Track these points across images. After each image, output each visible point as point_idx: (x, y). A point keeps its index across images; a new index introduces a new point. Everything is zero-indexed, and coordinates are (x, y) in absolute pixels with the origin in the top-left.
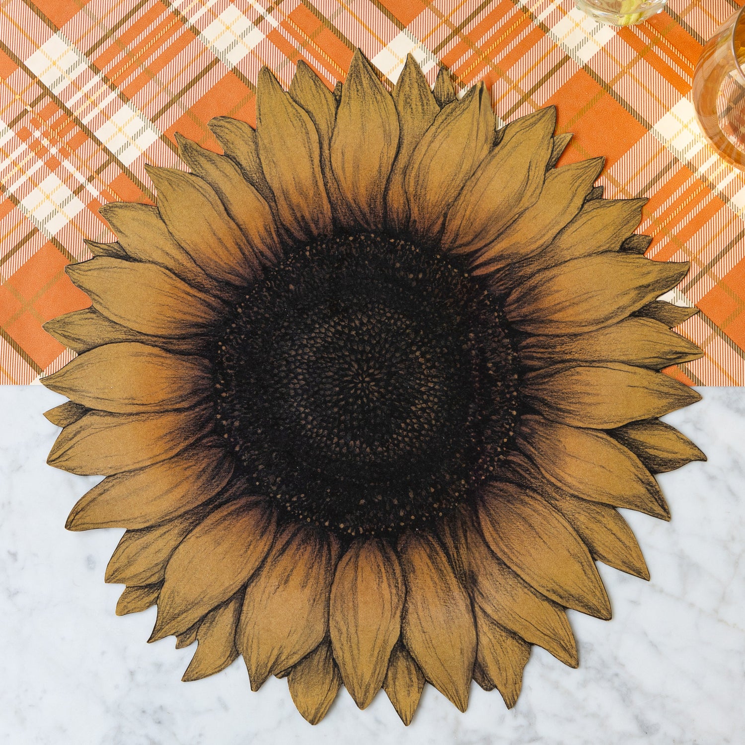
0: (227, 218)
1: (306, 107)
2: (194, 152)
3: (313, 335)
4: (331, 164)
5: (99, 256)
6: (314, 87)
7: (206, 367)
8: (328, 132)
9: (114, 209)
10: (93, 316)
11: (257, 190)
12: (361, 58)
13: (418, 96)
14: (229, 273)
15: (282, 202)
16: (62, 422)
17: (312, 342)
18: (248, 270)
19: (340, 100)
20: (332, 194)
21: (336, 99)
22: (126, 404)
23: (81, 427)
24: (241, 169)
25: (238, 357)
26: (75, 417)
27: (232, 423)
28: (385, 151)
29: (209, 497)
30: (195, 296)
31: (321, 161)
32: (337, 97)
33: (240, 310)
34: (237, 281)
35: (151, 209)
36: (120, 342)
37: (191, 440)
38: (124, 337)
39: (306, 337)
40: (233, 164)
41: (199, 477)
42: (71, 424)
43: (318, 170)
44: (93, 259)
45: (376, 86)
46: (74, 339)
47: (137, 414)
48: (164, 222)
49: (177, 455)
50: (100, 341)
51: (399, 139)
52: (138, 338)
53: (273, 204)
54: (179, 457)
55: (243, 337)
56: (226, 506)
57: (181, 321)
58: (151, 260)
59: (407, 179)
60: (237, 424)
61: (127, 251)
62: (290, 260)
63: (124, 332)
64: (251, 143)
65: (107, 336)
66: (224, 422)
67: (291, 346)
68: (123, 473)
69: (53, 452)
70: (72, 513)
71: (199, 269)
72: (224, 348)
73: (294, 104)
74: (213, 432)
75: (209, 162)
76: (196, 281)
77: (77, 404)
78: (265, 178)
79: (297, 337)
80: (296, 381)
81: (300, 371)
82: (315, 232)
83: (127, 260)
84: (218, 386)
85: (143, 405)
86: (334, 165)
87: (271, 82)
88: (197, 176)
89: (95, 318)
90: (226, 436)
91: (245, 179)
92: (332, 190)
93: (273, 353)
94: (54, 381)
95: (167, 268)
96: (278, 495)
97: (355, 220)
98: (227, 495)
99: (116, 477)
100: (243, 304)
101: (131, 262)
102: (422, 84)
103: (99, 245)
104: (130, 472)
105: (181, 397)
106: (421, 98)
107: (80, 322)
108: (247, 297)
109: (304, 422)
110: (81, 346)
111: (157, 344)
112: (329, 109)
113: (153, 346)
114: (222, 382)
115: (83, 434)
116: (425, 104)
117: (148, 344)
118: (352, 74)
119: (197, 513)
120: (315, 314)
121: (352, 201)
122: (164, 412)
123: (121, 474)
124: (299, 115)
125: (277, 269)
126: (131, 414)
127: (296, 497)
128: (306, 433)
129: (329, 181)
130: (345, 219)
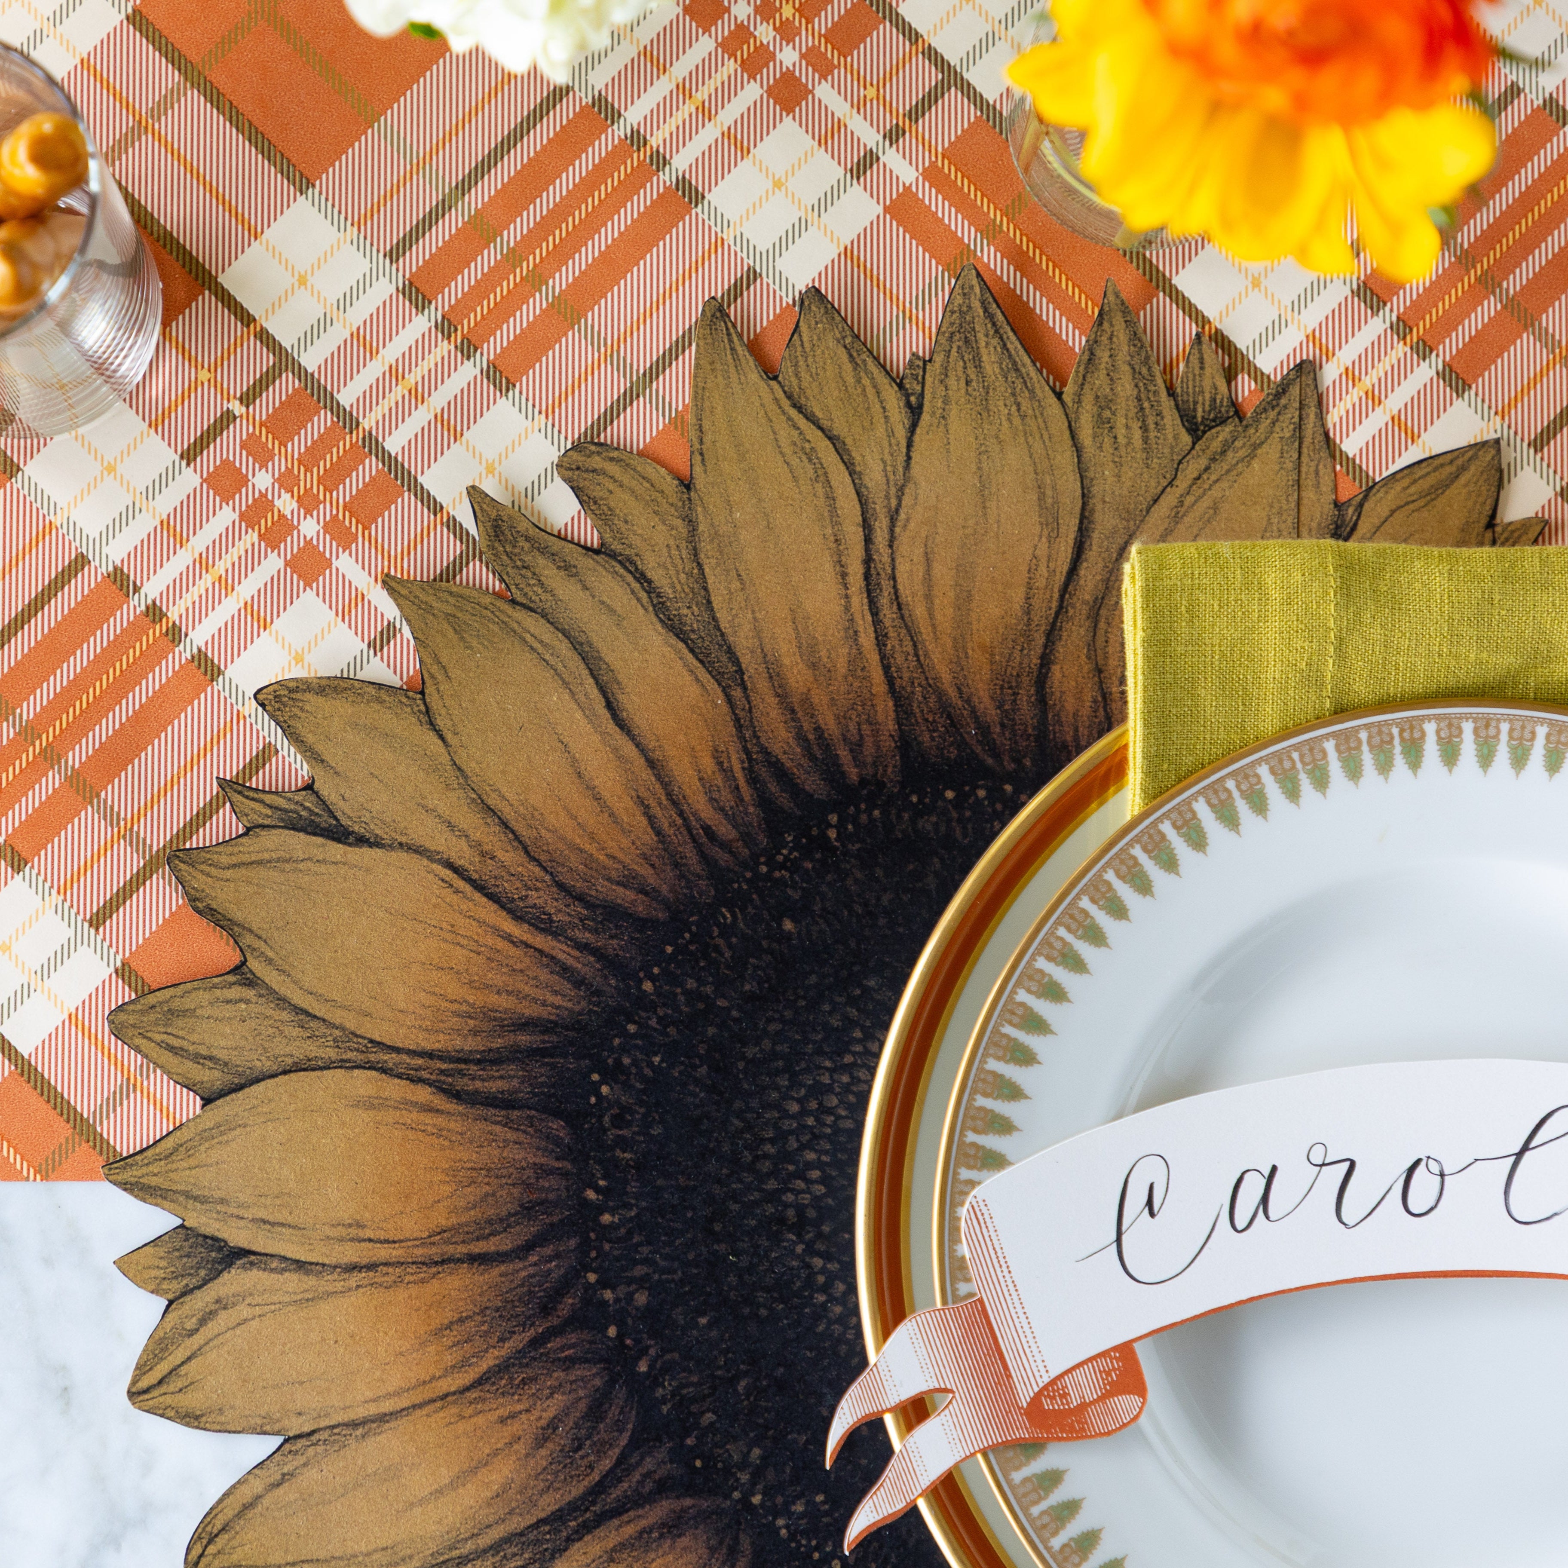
0: (611, 727)
1: (825, 423)
2: (522, 543)
3: (848, 1059)
4: (895, 587)
5: (263, 827)
6: (848, 367)
7: (557, 1141)
8: (887, 497)
9: (298, 696)
10: (250, 993)
11: (692, 651)
12: (977, 290)
13: (1133, 403)
14: (618, 883)
15: (761, 685)
16: (165, 1286)
17: (845, 1079)
18: (670, 873)
19: (921, 406)
20: (899, 670)
21: (908, 404)
22: (341, 1240)
23: (218, 1301)
24: (648, 593)
25: (645, 1116)
26: (203, 1273)
27: (630, 1296)
28: (1043, 549)
29: (568, 1498)
30: (528, 946)
31: (867, 576)
32: (913, 399)
33: (648, 986)
34: (641, 906)
35: (404, 700)
36: (321, 1069)
37: (519, 1341)
38: (332, 1054)
39: (828, 1064)
40: (629, 578)
41: (541, 1440)
42: (191, 1291)
43: (859, 602)
44: (245, 834)
45: (1017, 370)
46: (197, 1058)
47: (371, 1267)
48: (442, 737)
49: (479, 1383)
50: (268, 1066)
51: (1081, 522)
52: (372, 1057)
53: (737, 693)
54: (487, 1387)
55: (657, 1059)
56: (616, 1522)
57: (487, 1014)
58: (404, 839)
59: (1100, 633)
60: (641, 1299)
61: (338, 814)
62: (785, 852)
63: (335, 1040)
64: (679, 522)
65: (288, 1050)
66: (608, 1295)
67: (790, 1088)
68: (333, 1427)
69: (142, 1369)
70: (196, 1538)
71: (537, 870)
72: (605, 1090)
73: (793, 413)
74: (573, 1322)
75: (562, 573)
76: (530, 902)
77: (206, 1237)
78: (714, 619)
79: (803, 1065)
80: (800, 1184)
81: (811, 1156)
82: (853, 773)
83: (339, 841)
84: (591, 1194)
85: (387, 1241)
86: (905, 592)
87: (733, 349)
88: (532, 610)
89: (254, 999)
90: (612, 1331)
91: (661, 621)
92: (900, 659)
93: (738, 1104)
94: (145, 1170)
95: (449, 865)
96: (753, 1495)
97: (962, 745)
98: (616, 1493)
99: (314, 1438)
100: (656, 970)
101: (350, 845)
102: (1144, 371)
103: (261, 796)
104: (354, 1424)
105: (490, 1222)
106: (1142, 409)
107: (216, 1012)
108: (669, 949)
109: (821, 1298)
110: (212, 1077)
111: (424, 1074)
112: (891, 434)
113: (412, 1081)
114: (602, 1183)
115: (223, 1319)
116: (1152, 426)
117: (399, 1076)
118: (952, 334)
119: (537, 1542)
120: (852, 1001)
121: (952, 692)
122: (443, 1262)
123: (328, 1432)
124: (807, 445)
125: (748, 875)
126: (353, 1268)
127: (803, 1501)
128: (828, 1328)
129: (891, 634)
130: (933, 739)
